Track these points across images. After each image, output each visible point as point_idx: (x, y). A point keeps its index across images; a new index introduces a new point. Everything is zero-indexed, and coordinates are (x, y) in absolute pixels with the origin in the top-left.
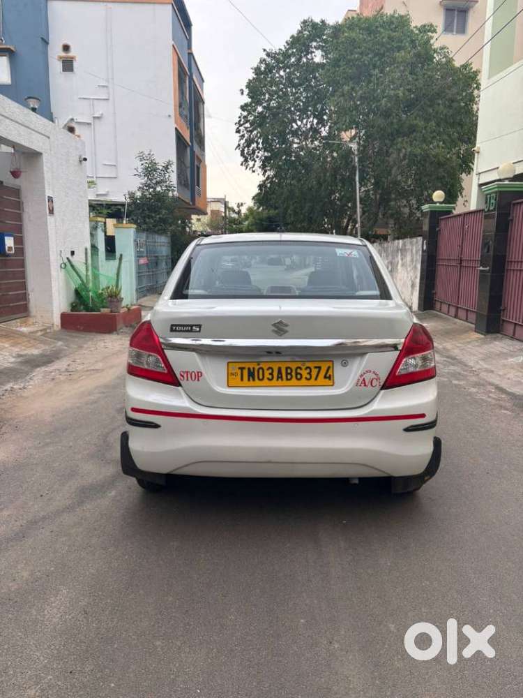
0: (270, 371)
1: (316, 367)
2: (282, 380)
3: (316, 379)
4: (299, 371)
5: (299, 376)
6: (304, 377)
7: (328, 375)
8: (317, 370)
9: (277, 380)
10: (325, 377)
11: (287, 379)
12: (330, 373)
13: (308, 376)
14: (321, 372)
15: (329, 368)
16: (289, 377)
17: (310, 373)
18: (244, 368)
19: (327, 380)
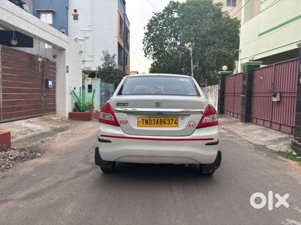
0: (154, 121)
1: (171, 120)
2: (158, 124)
3: (171, 124)
4: (165, 121)
5: (165, 123)
6: (167, 123)
7: (176, 123)
8: (172, 121)
9: (157, 124)
10: (175, 123)
11: (160, 124)
12: (177, 122)
13: (168, 123)
14: (173, 121)
15: (176, 120)
16: (161, 123)
17: (169, 122)
18: (144, 120)
19: (176, 124)
